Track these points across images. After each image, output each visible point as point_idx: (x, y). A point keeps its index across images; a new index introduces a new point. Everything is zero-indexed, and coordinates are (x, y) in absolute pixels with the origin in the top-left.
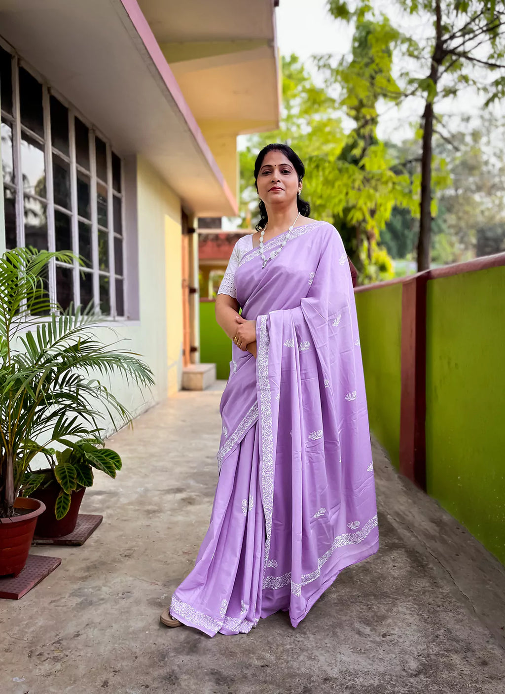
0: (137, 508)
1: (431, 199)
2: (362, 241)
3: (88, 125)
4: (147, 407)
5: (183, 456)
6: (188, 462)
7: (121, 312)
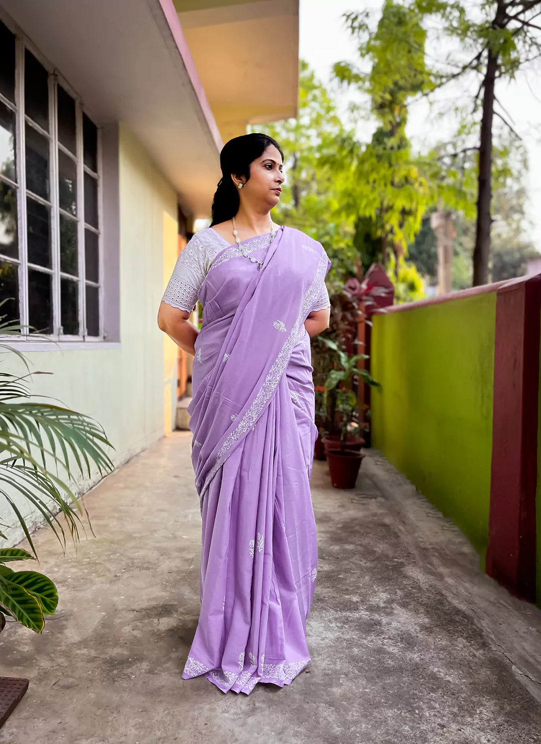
0: (93, 653)
1: (491, 197)
2: (388, 255)
3: (47, 67)
4: (128, 457)
5: (175, 537)
6: (181, 550)
7: (93, 330)
